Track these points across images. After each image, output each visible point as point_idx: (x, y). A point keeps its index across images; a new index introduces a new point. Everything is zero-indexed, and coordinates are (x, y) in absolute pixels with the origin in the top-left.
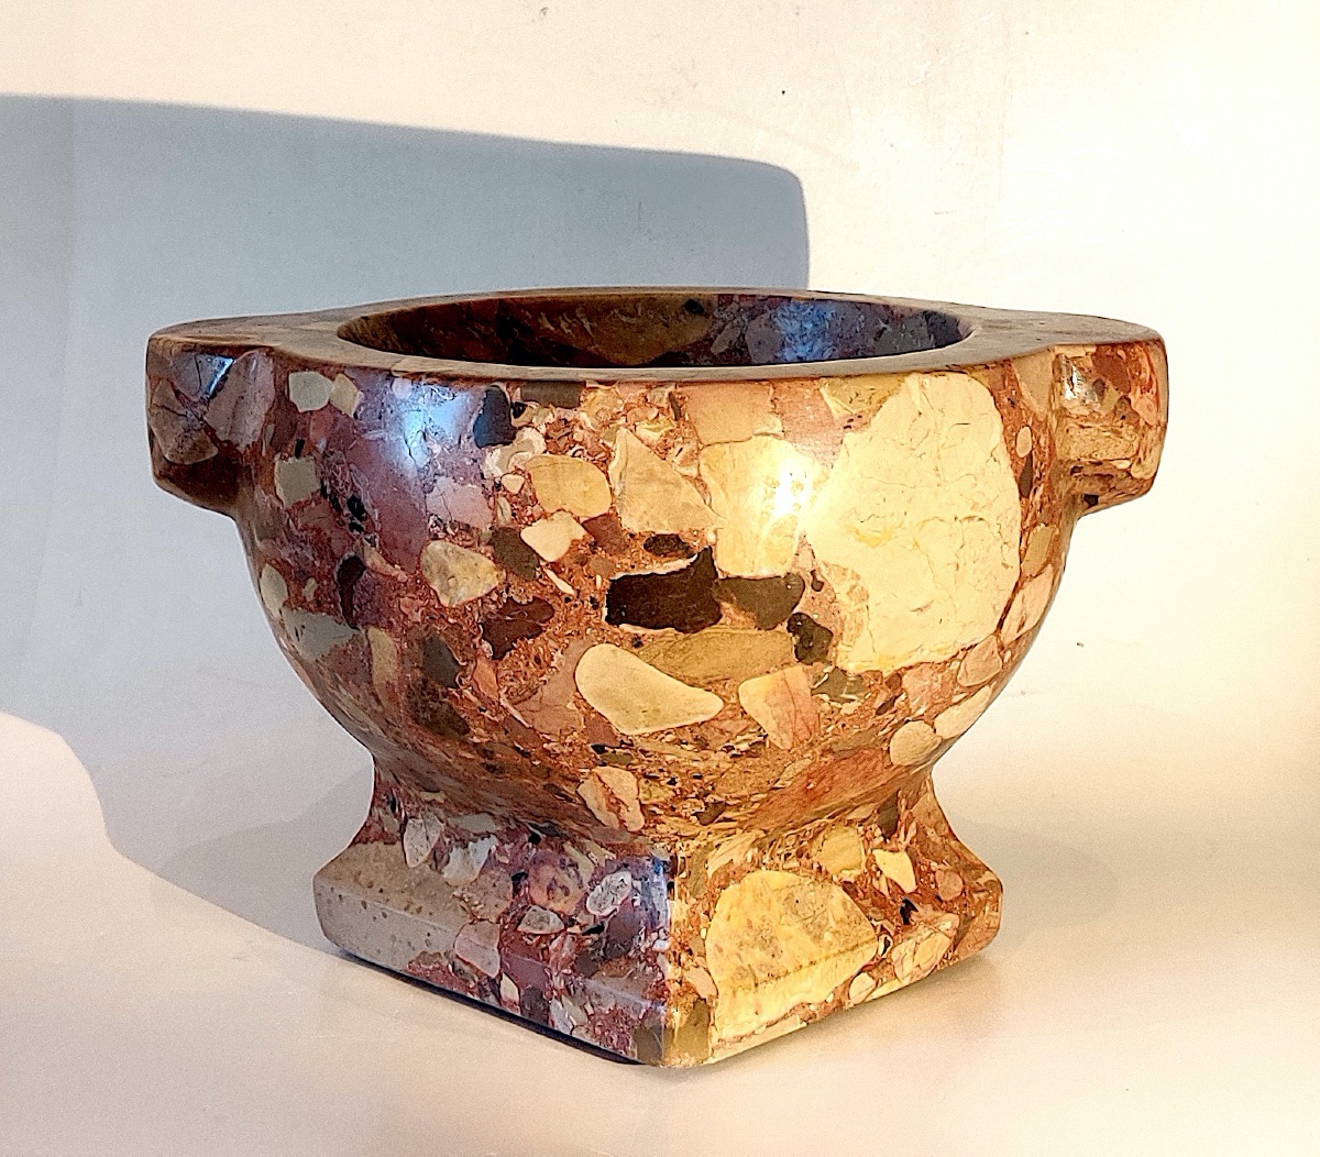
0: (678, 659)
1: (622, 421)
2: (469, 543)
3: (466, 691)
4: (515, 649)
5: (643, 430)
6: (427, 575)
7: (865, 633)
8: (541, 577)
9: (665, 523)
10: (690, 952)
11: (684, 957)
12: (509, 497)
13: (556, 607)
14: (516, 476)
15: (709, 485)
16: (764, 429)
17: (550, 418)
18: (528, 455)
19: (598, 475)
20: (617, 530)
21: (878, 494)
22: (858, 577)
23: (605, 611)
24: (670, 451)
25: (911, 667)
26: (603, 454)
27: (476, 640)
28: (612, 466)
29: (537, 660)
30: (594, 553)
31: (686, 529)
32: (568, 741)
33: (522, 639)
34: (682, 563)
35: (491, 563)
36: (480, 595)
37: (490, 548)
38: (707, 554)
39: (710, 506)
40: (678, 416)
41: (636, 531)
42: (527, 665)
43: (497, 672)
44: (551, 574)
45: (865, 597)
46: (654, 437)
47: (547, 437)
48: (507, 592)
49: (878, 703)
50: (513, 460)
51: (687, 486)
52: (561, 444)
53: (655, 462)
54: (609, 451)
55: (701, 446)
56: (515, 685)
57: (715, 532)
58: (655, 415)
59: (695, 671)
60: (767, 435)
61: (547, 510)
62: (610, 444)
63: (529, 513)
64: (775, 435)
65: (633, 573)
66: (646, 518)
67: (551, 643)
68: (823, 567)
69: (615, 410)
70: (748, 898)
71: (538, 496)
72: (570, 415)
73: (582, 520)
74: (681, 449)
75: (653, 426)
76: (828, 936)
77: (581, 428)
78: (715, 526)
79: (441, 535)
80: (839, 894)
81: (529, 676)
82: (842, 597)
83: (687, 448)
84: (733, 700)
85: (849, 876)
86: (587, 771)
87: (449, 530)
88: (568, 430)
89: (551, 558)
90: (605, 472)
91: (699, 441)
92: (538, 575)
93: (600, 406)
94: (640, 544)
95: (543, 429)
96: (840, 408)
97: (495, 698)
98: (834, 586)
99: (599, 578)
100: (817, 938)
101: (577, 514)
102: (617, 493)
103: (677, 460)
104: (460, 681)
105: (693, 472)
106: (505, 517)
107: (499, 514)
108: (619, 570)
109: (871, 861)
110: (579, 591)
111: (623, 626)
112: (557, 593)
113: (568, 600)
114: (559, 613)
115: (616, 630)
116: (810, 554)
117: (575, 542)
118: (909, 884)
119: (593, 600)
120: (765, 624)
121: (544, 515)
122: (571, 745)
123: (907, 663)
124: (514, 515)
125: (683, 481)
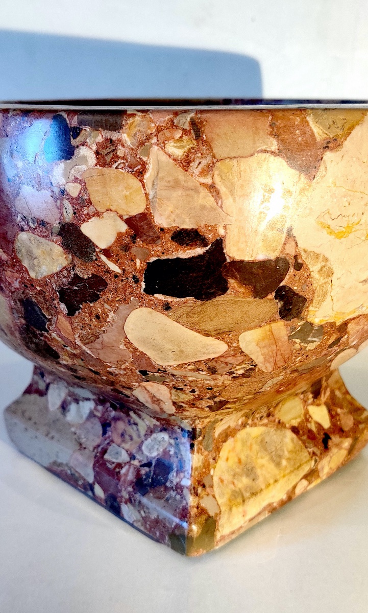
0: (196, 318)
1: (154, 140)
2: (46, 234)
3: (53, 334)
4: (81, 309)
5: (171, 148)
6: (19, 256)
7: (328, 299)
8: (96, 260)
9: (187, 220)
10: (204, 486)
11: (200, 490)
12: (71, 199)
13: (108, 282)
14: (76, 184)
15: (221, 192)
16: (264, 147)
17: (100, 139)
18: (83, 167)
19: (135, 182)
20: (151, 225)
21: (346, 199)
22: (326, 260)
23: (143, 285)
24: (191, 164)
25: (354, 319)
26: (139, 167)
27: (56, 302)
28: (147, 176)
29: (98, 317)
30: (134, 242)
31: (202, 224)
32: (123, 367)
33: (86, 302)
34: (199, 251)
35: (61, 249)
36: (55, 271)
37: (59, 238)
38: (219, 244)
39: (221, 207)
40: (198, 136)
41: (165, 226)
42: (91, 320)
43: (71, 324)
44: (103, 258)
45: (330, 273)
46: (179, 153)
47: (97, 153)
48: (73, 269)
49: (331, 341)
50: (72, 172)
51: (204, 192)
52: (108, 159)
53: (179, 173)
54: (144, 165)
55: (215, 160)
56: (84, 332)
57: (225, 227)
58: (180, 135)
59: (209, 326)
60: (266, 151)
61: (99, 210)
62: (145, 159)
63: (86, 212)
64: (273, 152)
65: (163, 257)
66: (173, 216)
67: (106, 306)
68: (302, 253)
69: (149, 132)
70: (239, 446)
71: (92, 200)
72: (114, 136)
73: (125, 217)
74: (200, 163)
75: (178, 144)
76: (284, 463)
77: (123, 146)
78: (225, 223)
79: (26, 228)
80: (290, 434)
81: (93, 327)
82: (315, 275)
83: (204, 162)
84: (235, 345)
85: (295, 423)
86: (137, 384)
87: (31, 224)
88: (112, 148)
89: (102, 244)
90: (141, 181)
91: (214, 156)
92: (94, 258)
93: (138, 129)
94: (168, 236)
95: (95, 148)
96: (321, 132)
97: (72, 340)
98: (310, 267)
99: (138, 262)
100: (278, 464)
101: (121, 212)
102: (150, 197)
103: (197, 172)
104: (49, 328)
105: (208, 180)
106: (69, 216)
107: (65, 213)
108: (153, 256)
109: (307, 413)
110: (124, 270)
111: (156, 295)
112: (108, 271)
113: (116, 276)
114: (111, 285)
115: (152, 298)
116: (293, 243)
117: (120, 235)
118: (326, 424)
119: (134, 277)
120: (259, 293)
121: (97, 214)
122: (125, 370)
123: (351, 317)
124: (75, 213)
125: (201, 188)
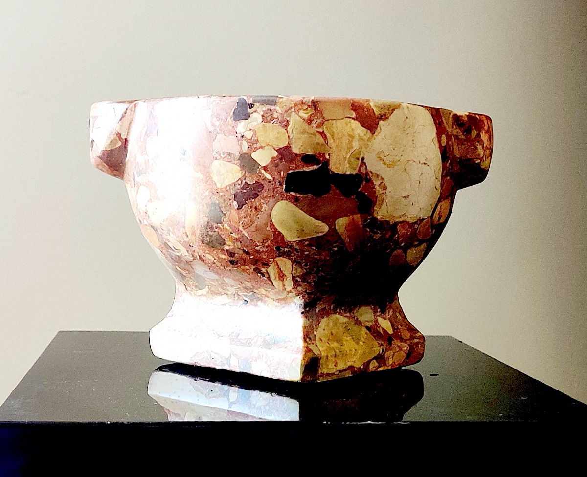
0: (313, 207)
1: (293, 110)
2: (230, 160)
3: (225, 225)
4: (246, 203)
5: (302, 113)
6: (212, 175)
7: (385, 204)
8: (259, 173)
9: (310, 150)
10: (310, 338)
11: (308, 340)
12: (248, 141)
13: (264, 185)
14: (250, 132)
15: (327, 136)
16: (349, 116)
17: (264, 109)
18: (255, 123)
19: (284, 130)
20: (291, 152)
21: (391, 146)
22: (383, 179)
23: (284, 186)
24: (312, 122)
25: (400, 222)
26: (285, 123)
27: (231, 201)
28: (289, 127)
29: (256, 208)
30: (281, 162)
31: (317, 153)
32: (266, 245)
33: (250, 199)
34: (315, 167)
35: (239, 168)
36: (233, 182)
37: (239, 162)
38: (327, 163)
39: (327, 144)
40: (316, 109)
41: (298, 153)
42: (252, 211)
43: (239, 215)
44: (263, 171)
45: (385, 188)
46: (306, 116)
47: (263, 116)
48: (245, 179)
50: (249, 125)
51: (319, 136)
52: (269, 119)
53: (306, 126)
54: (288, 121)
55: (324, 121)
56: (246, 220)
57: (329, 155)
58: (306, 108)
59: (318, 214)
60: (350, 118)
61: (262, 145)
62: (288, 119)
63: (255, 146)
64: (353, 119)
65: (297, 170)
66: (302, 148)
67: (262, 201)
68: (370, 174)
69: (290, 106)
70: (331, 324)
71: (259, 140)
72: (272, 107)
73: (276, 149)
74: (316, 122)
75: (306, 112)
76: (361, 343)
77: (277, 112)
78: (329, 153)
79: (218, 158)
80: (364, 330)
81: (252, 216)
82: (377, 187)
83: (319, 121)
84: (333, 227)
85: (369, 324)
86: (272, 260)
87: (222, 155)
88: (271, 113)
89: (263, 165)
90: (286, 129)
91: (324, 118)
92: (258, 172)
93: (284, 104)
94: (299, 159)
95: (262, 113)
96: (377, 111)
97: (237, 227)
98: (374, 182)
99: (282, 173)
100: (358, 343)
101: (275, 146)
102: (291, 138)
103: (315, 125)
104: (223, 220)
105: (321, 130)
106: (245, 148)
107: (243, 148)
108: (291, 169)
109: (376, 321)
110: (274, 178)
111: (291, 193)
112: (265, 179)
113: (270, 182)
114: (266, 188)
115: (288, 194)
116: (365, 167)
117: (273, 158)
118: (391, 332)
119: (279, 182)
120: (347, 195)
121: (261, 147)
122: (267, 247)
123: (399, 220)
124: (249, 147)
125: (317, 134)
